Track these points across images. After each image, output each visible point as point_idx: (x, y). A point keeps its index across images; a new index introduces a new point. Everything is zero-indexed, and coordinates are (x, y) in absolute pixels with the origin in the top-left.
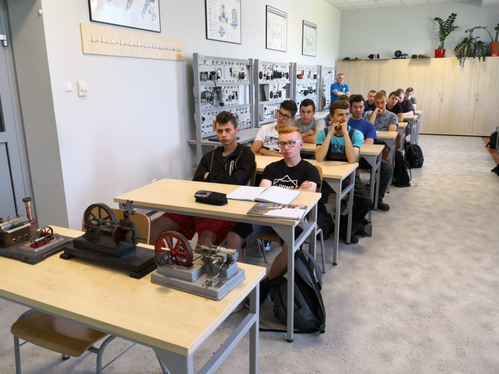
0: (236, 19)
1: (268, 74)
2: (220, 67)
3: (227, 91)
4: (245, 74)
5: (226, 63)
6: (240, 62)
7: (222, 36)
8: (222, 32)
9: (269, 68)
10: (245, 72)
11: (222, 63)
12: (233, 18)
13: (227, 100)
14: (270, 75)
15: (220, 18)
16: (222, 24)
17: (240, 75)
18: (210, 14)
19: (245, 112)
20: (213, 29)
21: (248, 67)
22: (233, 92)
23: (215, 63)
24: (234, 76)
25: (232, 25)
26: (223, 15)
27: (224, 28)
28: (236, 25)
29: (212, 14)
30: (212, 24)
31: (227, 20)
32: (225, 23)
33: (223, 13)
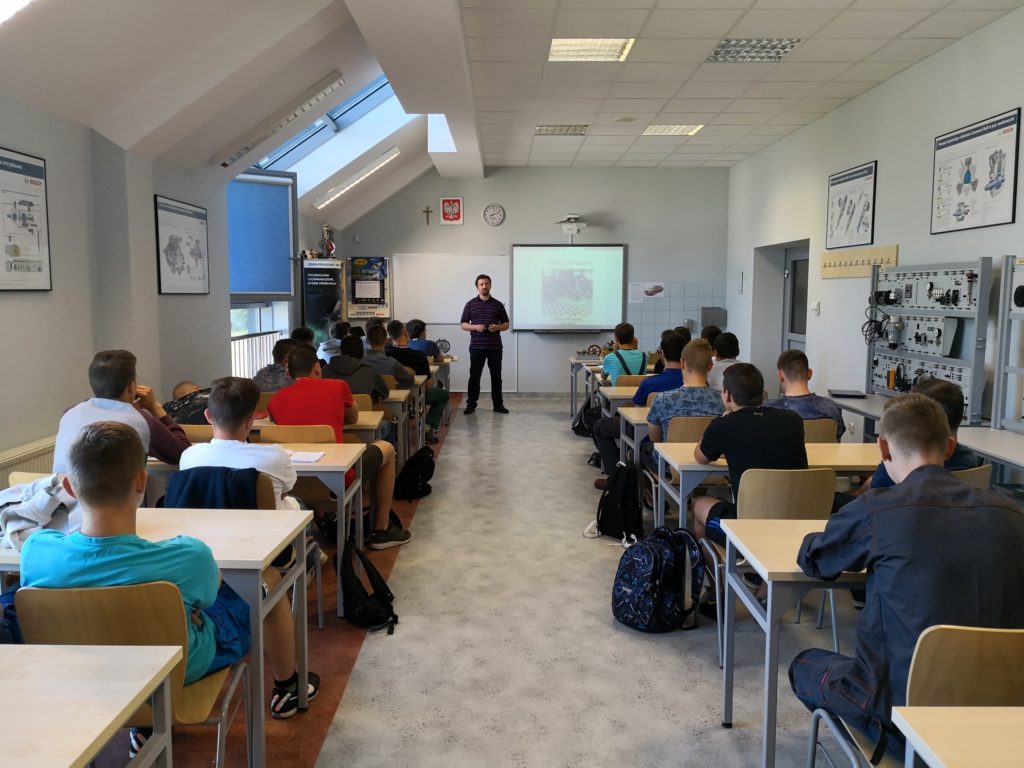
8: (961, 213)
12: (991, 172)
15: (959, 187)
16: (962, 197)
20: (942, 213)
25: (986, 189)
26: (967, 178)
27: (966, 204)
28: (998, 186)
29: (943, 187)
30: (941, 208)
31: (975, 185)
32: (971, 191)
33: (968, 173)
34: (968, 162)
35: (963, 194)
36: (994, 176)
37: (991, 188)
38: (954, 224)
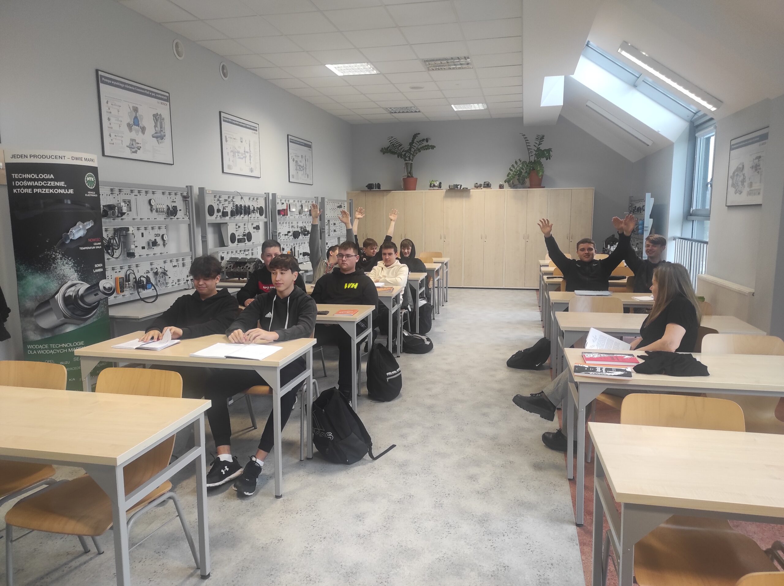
0: (161, 127)
1: (224, 208)
2: (127, 197)
3: (142, 234)
4: (178, 209)
5: (139, 192)
6: (167, 191)
7: (136, 152)
8: (134, 147)
9: (226, 200)
10: (180, 205)
11: (132, 191)
12: (155, 126)
13: (143, 248)
14: (229, 210)
15: (129, 126)
16: (133, 135)
17: (168, 209)
18: (109, 119)
19: (181, 265)
20: (114, 141)
21: (185, 198)
22: (157, 235)
23: (116, 191)
24: (157, 211)
25: (153, 137)
26: (136, 121)
27: (137, 141)
28: (162, 137)
29: (113, 120)
30: (113, 135)
31: (143, 130)
32: (140, 133)
33: (136, 118)
34: (136, 110)
35: (134, 132)
36: (158, 129)
37: (157, 137)
38: (127, 154)
